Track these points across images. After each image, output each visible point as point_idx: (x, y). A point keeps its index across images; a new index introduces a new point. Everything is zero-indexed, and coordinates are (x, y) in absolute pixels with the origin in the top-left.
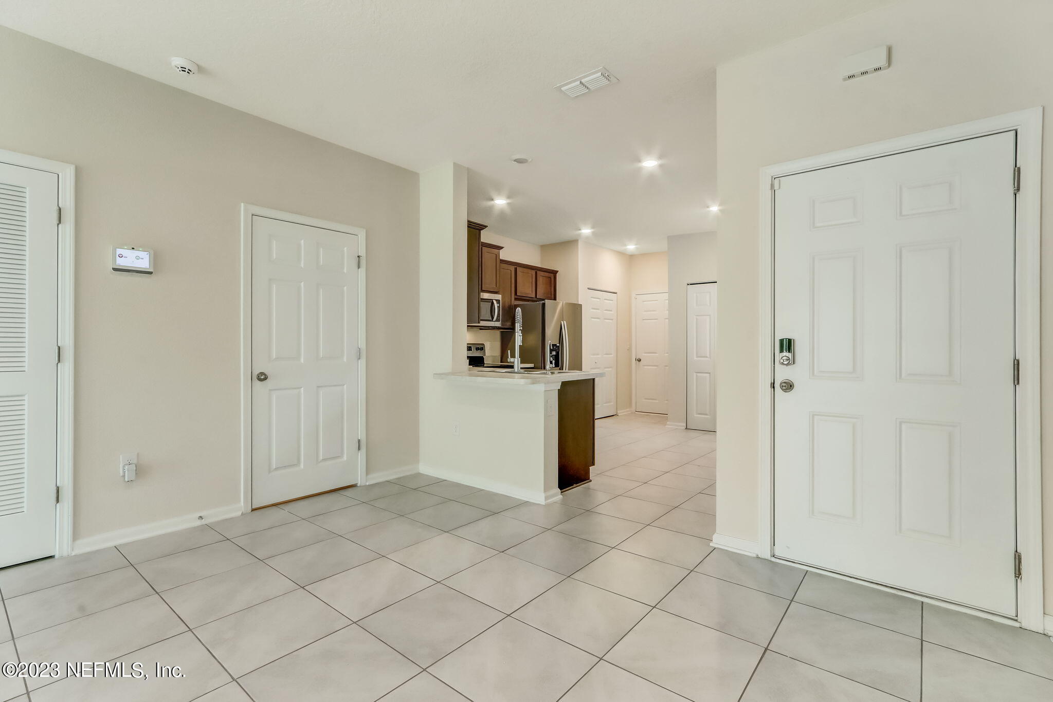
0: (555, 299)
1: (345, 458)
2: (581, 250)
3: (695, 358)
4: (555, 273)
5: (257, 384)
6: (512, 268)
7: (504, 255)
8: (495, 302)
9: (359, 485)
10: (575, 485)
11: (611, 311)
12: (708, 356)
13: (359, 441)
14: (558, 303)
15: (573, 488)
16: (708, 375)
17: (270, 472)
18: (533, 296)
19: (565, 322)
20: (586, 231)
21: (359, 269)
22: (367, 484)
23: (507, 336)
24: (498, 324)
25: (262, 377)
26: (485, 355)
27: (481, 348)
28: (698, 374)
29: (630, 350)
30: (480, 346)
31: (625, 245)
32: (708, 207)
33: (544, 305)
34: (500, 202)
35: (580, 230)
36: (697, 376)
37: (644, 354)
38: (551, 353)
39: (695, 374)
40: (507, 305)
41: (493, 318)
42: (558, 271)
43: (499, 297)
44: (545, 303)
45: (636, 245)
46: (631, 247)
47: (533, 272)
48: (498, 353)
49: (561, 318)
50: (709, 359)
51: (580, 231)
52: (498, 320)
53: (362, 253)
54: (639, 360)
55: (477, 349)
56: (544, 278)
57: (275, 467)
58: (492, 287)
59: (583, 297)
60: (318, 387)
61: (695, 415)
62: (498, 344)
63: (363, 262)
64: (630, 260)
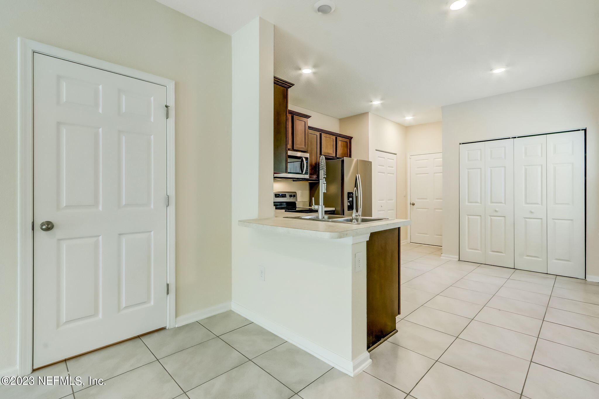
0: (350, 156)
1: (152, 303)
2: (371, 120)
3: (467, 203)
4: (350, 138)
5: (40, 234)
6: (318, 134)
7: (311, 123)
8: (304, 159)
9: (167, 328)
10: (382, 340)
11: (392, 167)
12: (479, 201)
13: (168, 285)
14: (353, 160)
15: (381, 343)
16: (479, 217)
17: (58, 326)
18: (334, 155)
19: (359, 175)
20: (376, 103)
21: (168, 119)
22: (177, 326)
23: (314, 187)
24: (307, 176)
25: (49, 227)
26: (297, 200)
27: (293, 195)
28: (470, 217)
29: (405, 196)
30: (293, 194)
31: (405, 117)
32: (491, 70)
33: (343, 161)
34: (307, 71)
35: (371, 101)
36: (468, 218)
37: (416, 200)
38: (348, 199)
39: (467, 217)
40: (314, 163)
41: (302, 172)
42: (352, 137)
43: (307, 155)
44: (344, 160)
45: (413, 116)
46: (409, 118)
47: (334, 137)
48: (307, 199)
49: (356, 171)
50: (480, 204)
51: (371, 103)
52: (306, 173)
53: (171, 104)
54: (413, 204)
55: (291, 196)
56: (342, 142)
57: (65, 321)
58: (302, 147)
59: (372, 157)
60: (120, 234)
61: (467, 250)
62: (307, 193)
63: (172, 112)
64: (406, 129)
